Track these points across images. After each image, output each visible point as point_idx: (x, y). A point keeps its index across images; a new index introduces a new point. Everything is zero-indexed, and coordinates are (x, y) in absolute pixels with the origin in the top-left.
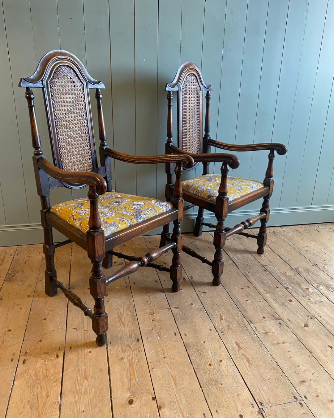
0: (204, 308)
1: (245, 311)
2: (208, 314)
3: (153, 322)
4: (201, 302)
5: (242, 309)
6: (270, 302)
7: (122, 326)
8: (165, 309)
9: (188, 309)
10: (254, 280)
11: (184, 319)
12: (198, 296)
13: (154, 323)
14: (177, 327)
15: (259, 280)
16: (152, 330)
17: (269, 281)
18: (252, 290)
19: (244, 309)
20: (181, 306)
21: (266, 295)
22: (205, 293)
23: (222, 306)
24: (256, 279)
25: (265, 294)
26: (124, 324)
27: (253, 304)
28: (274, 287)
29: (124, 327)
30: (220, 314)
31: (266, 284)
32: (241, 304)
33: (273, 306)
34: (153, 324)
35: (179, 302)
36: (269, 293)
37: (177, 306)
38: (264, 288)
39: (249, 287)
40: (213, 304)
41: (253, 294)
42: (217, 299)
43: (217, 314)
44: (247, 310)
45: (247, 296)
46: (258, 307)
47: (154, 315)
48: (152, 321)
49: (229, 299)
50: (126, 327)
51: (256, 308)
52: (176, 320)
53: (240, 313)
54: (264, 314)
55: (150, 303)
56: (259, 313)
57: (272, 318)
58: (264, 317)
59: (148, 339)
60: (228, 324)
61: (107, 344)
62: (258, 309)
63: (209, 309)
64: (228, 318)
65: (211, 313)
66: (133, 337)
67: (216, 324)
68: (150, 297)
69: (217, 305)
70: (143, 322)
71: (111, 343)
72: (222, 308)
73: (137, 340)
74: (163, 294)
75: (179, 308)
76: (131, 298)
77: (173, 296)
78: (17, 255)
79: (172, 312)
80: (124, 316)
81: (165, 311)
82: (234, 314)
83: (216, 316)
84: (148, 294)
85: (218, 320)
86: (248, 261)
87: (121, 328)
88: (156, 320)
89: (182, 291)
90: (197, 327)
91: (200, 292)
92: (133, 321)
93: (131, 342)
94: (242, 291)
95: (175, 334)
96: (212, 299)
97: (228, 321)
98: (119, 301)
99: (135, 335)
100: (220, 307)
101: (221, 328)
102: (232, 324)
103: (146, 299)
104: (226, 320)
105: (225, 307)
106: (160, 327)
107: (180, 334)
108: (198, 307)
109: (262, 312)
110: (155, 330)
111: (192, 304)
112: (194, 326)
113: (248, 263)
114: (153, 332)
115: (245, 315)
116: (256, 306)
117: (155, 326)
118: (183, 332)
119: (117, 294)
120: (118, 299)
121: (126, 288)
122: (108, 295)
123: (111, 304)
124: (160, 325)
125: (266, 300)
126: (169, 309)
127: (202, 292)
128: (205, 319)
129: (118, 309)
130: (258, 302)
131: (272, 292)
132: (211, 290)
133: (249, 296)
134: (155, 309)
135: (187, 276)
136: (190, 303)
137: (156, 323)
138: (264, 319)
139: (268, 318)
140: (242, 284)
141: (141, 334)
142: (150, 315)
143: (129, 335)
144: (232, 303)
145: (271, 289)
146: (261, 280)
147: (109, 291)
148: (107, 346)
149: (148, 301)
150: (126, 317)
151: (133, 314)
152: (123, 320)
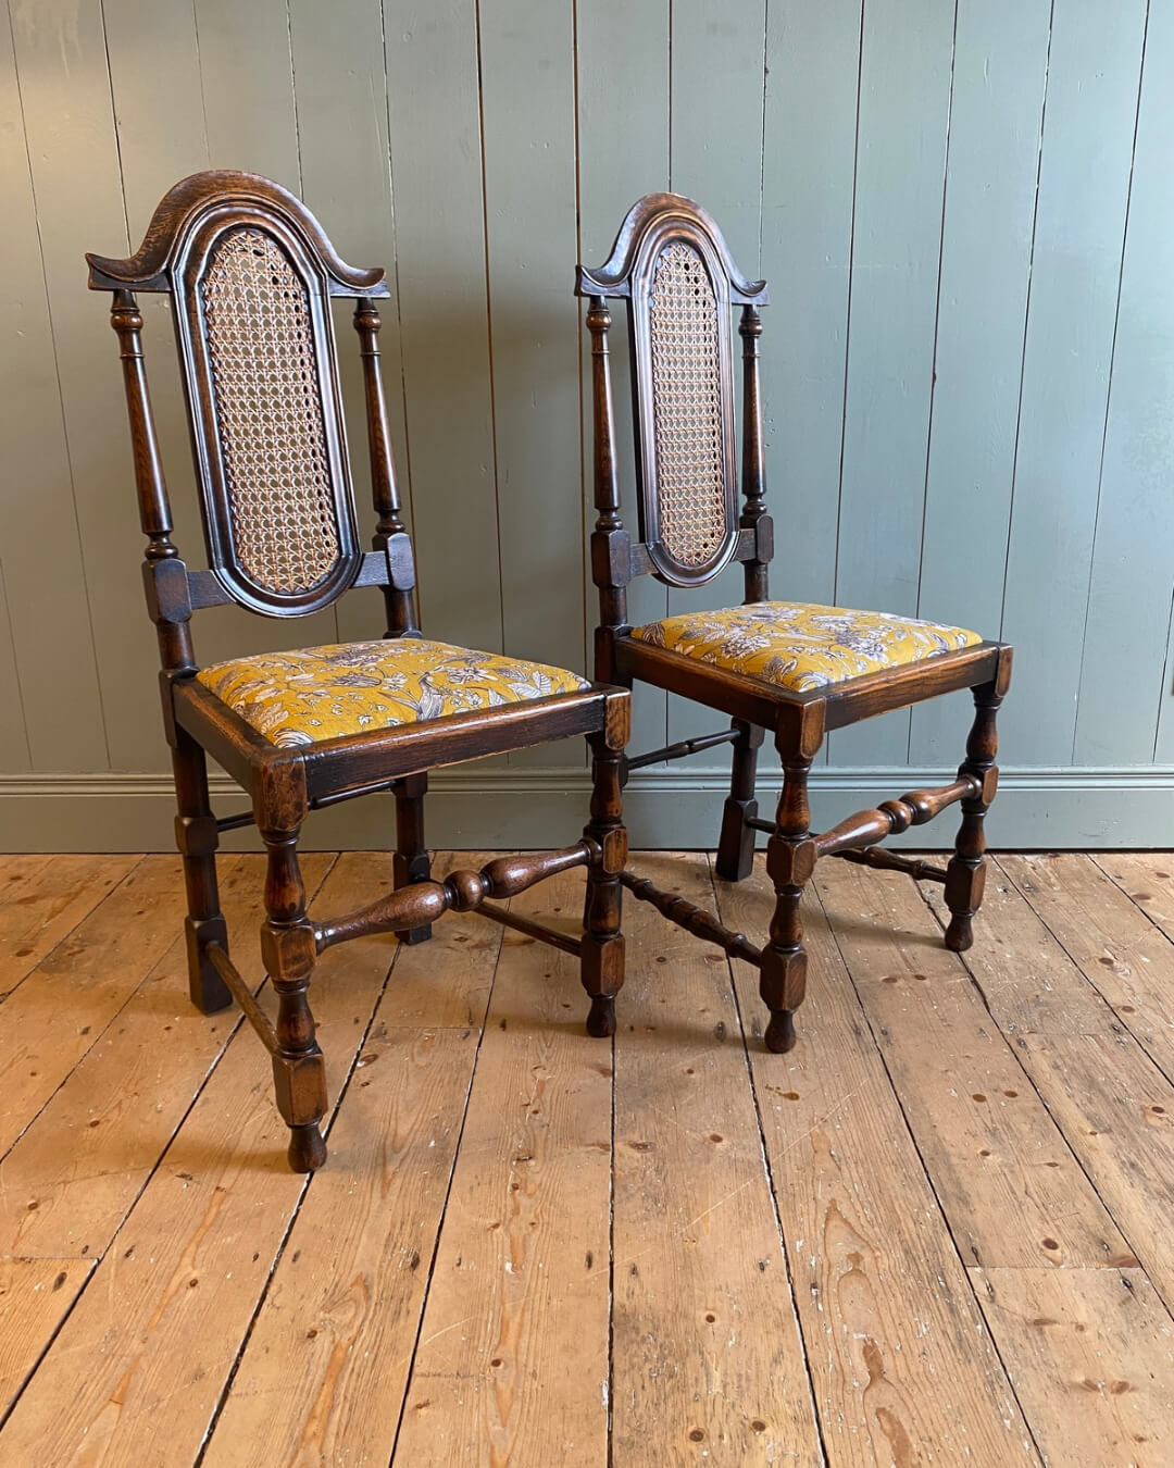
0: (768, 1163)
1: (964, 1200)
2: (774, 1193)
3: (513, 1194)
4: (762, 1136)
5: (949, 1187)
6: (1101, 1171)
7: (377, 1195)
8: (588, 1145)
9: (692, 1160)
10: (1047, 1069)
11: (656, 1201)
12: (757, 1107)
13: (514, 1198)
14: (612, 1229)
15: (1072, 1068)
16: (496, 1226)
17: (1124, 1077)
18: (1023, 1111)
19: (961, 1190)
20: (665, 1141)
21: (1091, 1138)
22: (794, 1097)
23: (856, 1163)
24: (1060, 1063)
25: (1084, 1134)
26: (386, 1184)
27: (1012, 1172)
28: (1142, 1108)
29: (383, 1197)
30: (833, 1201)
31: (1107, 1090)
32: (950, 1167)
33: (1111, 1196)
34: (509, 1201)
35: (660, 1122)
36: (1108, 1131)
37: (644, 1141)
38: (1091, 1109)
39: (1013, 1095)
40: (816, 1152)
41: (1026, 1128)
42: (840, 1133)
43: (819, 1197)
44: (974, 1199)
45: (993, 1135)
46: (1031, 1190)
47: (532, 1163)
48: (509, 1188)
49: (901, 1137)
50: (392, 1197)
51: (1020, 1193)
52: (616, 1196)
53: (933, 1206)
54: (1056, 1230)
55: (536, 1112)
56: (1030, 1219)
57: (1094, 1250)
58: (1051, 1244)
59: (459, 1265)
60: (857, 1248)
61: (277, 1262)
62: (1032, 1199)
63: (788, 1170)
64: (866, 1224)
65: (790, 1190)
66: (399, 1244)
67: (799, 1244)
68: (547, 1087)
69: (832, 1155)
70: (472, 1188)
71: (296, 1257)
72: (854, 1174)
73: (410, 1260)
74: (604, 1080)
75: (654, 1148)
76: (464, 1082)
77: (645, 1096)
78: (130, 883)
79: (615, 1161)
80: (405, 1150)
81: (583, 1155)
82: (903, 1205)
83: (812, 1204)
84: (539, 1074)
85: (812, 1223)
86: (1044, 981)
87: (367, 1199)
88: (531, 1188)
89: (693, 1076)
90: (699, 1245)
91: (773, 1092)
92: (431, 1178)
93: (381, 1266)
94: (973, 1110)
95: (590, 1260)
96: (820, 1127)
97: (859, 1236)
98: (410, 1088)
99: (413, 1237)
100: (843, 1167)
101: (813, 1263)
102: (878, 1253)
103: (525, 1095)
104: (852, 1228)
105: (869, 1172)
106: (534, 1221)
107: (612, 1264)
108: (740, 1154)
109: (1048, 1218)
110: (507, 1230)
111: (717, 1139)
112: (690, 1235)
113: (1042, 989)
114: (495, 1239)
115: (954, 1220)
116: (1026, 1186)
117: (516, 1211)
118: (628, 1259)
119: (417, 1059)
120: (411, 1080)
121: (464, 1038)
122: (378, 1061)
123: (374, 1097)
124: (539, 1210)
125: (1082, 1162)
126: (604, 1146)
127: (780, 1094)
128: (753, 1214)
129: (393, 1122)
130: (1040, 1165)
131: (1128, 1129)
132: (826, 1089)
133: (1004, 1137)
134: (546, 1139)
135: (738, 1020)
136: (712, 1132)
137: (524, 1201)
138: (1050, 1252)
139: (1067, 1252)
140: (984, 1077)
141: (438, 1237)
142: (514, 1163)
143: (386, 1235)
144: (910, 1155)
145: (1123, 1116)
146: (1082, 1071)
147: (389, 1044)
148: (275, 1268)
149: (528, 1105)
150: (409, 1159)
151: (445, 1147)
152: (390, 1168)
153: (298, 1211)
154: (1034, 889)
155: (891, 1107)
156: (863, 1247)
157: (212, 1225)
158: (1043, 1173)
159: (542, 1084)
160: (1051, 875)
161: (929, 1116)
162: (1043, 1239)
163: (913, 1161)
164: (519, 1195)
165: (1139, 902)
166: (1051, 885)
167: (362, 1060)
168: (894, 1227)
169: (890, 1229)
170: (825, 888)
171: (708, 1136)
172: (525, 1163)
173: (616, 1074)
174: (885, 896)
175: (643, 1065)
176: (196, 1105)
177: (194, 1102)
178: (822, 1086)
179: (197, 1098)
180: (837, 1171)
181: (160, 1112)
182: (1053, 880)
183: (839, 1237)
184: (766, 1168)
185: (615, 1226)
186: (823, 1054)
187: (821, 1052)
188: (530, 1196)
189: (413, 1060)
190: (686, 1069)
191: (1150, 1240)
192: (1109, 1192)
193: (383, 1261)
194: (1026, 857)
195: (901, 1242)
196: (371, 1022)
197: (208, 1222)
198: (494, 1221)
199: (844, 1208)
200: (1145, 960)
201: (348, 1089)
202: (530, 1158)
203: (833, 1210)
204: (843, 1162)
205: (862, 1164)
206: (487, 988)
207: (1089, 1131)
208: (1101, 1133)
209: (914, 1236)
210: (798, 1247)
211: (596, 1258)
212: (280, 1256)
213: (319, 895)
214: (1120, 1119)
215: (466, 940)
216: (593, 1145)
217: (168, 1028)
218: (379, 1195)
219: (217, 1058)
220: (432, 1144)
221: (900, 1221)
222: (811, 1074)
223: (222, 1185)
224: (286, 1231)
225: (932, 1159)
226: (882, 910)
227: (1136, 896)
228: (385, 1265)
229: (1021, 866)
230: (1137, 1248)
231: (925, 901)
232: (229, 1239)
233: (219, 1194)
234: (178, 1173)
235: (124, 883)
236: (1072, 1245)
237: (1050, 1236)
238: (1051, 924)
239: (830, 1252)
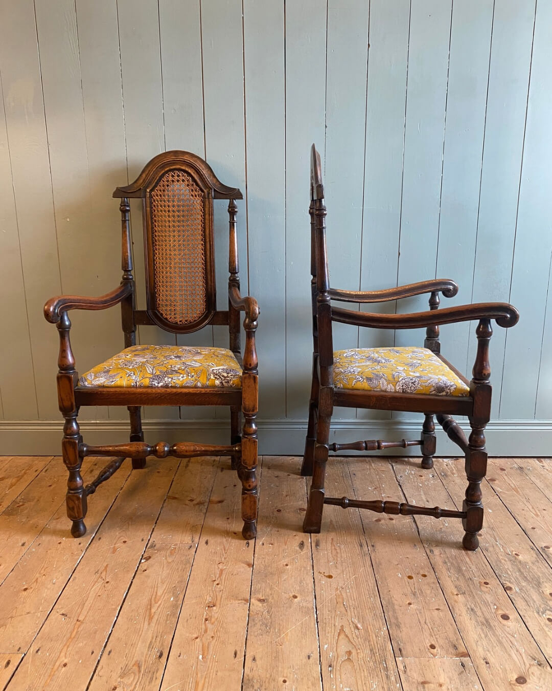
0: (316, 608)
1: (398, 626)
2: (317, 622)
3: (205, 622)
4: (315, 596)
5: (393, 620)
6: (459, 612)
7: (146, 623)
8: (239, 600)
9: (283, 607)
10: (441, 563)
11: (266, 626)
12: (314, 582)
13: (205, 625)
14: (246, 639)
15: (452, 563)
16: (197, 638)
17: (473, 567)
18: (428, 584)
19: (398, 622)
20: (273, 598)
21: (456, 597)
22: (330, 577)
23: (354, 608)
24: (447, 560)
25: (453, 594)
26: (151, 618)
27: (420, 613)
28: (480, 583)
29: (149, 624)
30: (342, 626)
31: (466, 574)
32: (394, 611)
33: (461, 624)
34: (203, 626)
35: (271, 589)
36: (464, 593)
37: (263, 598)
38: (458, 583)
39: (425, 576)
40: (337, 603)
41: (428, 592)
42: (349, 594)
43: (337, 624)
44: (402, 626)
45: (414, 595)
46: (427, 621)
47: (214, 608)
48: (204, 620)
49: (375, 596)
50: (153, 624)
51: (423, 622)
52: (249, 624)
53: (385, 629)
54: (435, 640)
55: (218, 584)
56: (426, 635)
57: (452, 650)
58: (433, 647)
59: (179, 656)
60: (350, 649)
61: (102, 655)
62: (427, 625)
63: (325, 613)
64: (355, 637)
65: (324, 621)
66: (154, 647)
67: (326, 646)
68: (223, 572)
69: (344, 605)
70: (188, 620)
71: (110, 652)
72: (353, 614)
73: (158, 654)
74: (249, 569)
75: (267, 602)
76: (188, 569)
77: (266, 576)
78: (46, 471)
79: (251, 608)
80: (159, 602)
81: (237, 604)
82: (372, 628)
83: (333, 628)
84: (221, 566)
85: (332, 637)
86: (445, 521)
87: (142, 625)
88: (213, 620)
89: (288, 567)
90: (283, 646)
91: (322, 575)
92: (170, 615)
93: (146, 657)
94: (407, 583)
95: (235, 654)
96: (340, 591)
97: (352, 643)
98: (164, 572)
99: (160, 644)
100: (348, 610)
101: (331, 655)
102: (359, 651)
103: (214, 576)
104: (349, 639)
105: (359, 613)
106: (213, 635)
107: (245, 656)
108: (304, 604)
109: (433, 635)
110: (201, 640)
111: (295, 597)
112: (280, 643)
113: (444, 525)
114: (196, 644)
115: (393, 635)
116: (426, 620)
117: (206, 631)
118: (252, 653)
119: (168, 559)
120: (165, 568)
121: (189, 549)
122: (151, 559)
123: (148, 577)
124: (215, 631)
125: (451, 608)
126: (246, 600)
127: (325, 575)
128: (307, 632)
129: (156, 589)
130: (433, 609)
131: (472, 593)
132: (345, 573)
133: (419, 595)
134: (222, 596)
135: (310, 540)
136: (293, 594)
137: (209, 626)
138: (432, 650)
139: (439, 650)
140: (414, 568)
141: (172, 643)
142: (207, 608)
143: (149, 642)
144: (378, 604)
145: (471, 587)
146: (456, 565)
147: (156, 551)
148: (101, 658)
149: (215, 581)
150: (161, 606)
151: (177, 601)
152: (153, 610)
153: (112, 630)
154: (446, 475)
155: (372, 581)
156: (353, 648)
157: (74, 638)
158: (433, 613)
159: (222, 571)
160: (454, 469)
161: (388, 586)
162: (430, 644)
163: (379, 608)
164: (208, 623)
165: (491, 483)
166: (453, 474)
167: (144, 559)
168: (367, 639)
169: (365, 640)
170: (354, 475)
171: (291, 595)
172: (211, 608)
173: (254, 566)
174: (380, 479)
175: (266, 562)
176: (70, 581)
177: (70, 579)
178: (343, 572)
179: (71, 577)
180: (345, 612)
181: (54, 584)
182: (454, 471)
183: (343, 641)
184: (315, 610)
185: (248, 638)
186: (345, 556)
187: (344, 555)
188: (213, 624)
189: (166, 559)
190: (285, 563)
191: (475, 645)
192: (460, 622)
193: (146, 655)
194: (444, 460)
195: (369, 646)
196: (149, 540)
197: (73, 636)
198: (195, 636)
199: (347, 630)
200: (490, 511)
201: (137, 573)
202: (214, 606)
203: (342, 629)
204: (349, 608)
205: (357, 609)
206: (201, 524)
207: (455, 593)
208: (461, 594)
209: (375, 642)
210: (325, 648)
211: (238, 653)
212: (103, 652)
213: (130, 477)
214: (470, 588)
215: (193, 500)
216: (241, 600)
217: (60, 543)
218: (148, 623)
219: (81, 557)
220: (172, 599)
221: (369, 636)
222: (339, 566)
223: (80, 619)
224: (106, 640)
225: (387, 606)
226: (378, 486)
227: (489, 479)
228: (148, 657)
229: (441, 464)
230: (469, 648)
231: (397, 481)
232: (81, 644)
233: (78, 623)
234: (61, 613)
235: (44, 470)
236: (442, 647)
237: (433, 643)
238: (451, 493)
239: (338, 650)
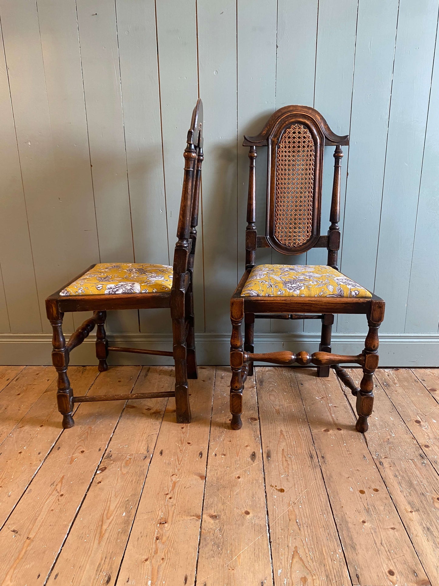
0: (269, 526)
1: (354, 548)
2: (270, 542)
3: (156, 542)
4: (267, 511)
5: (348, 541)
6: (415, 533)
7: (96, 542)
8: (191, 516)
9: (236, 524)
10: (392, 477)
11: (218, 547)
12: (266, 496)
13: (156, 545)
14: (197, 562)
15: (403, 477)
16: (146, 560)
17: (425, 481)
18: (381, 499)
19: (353, 543)
20: (225, 514)
21: (410, 514)
22: (282, 491)
23: (307, 527)
24: (397, 474)
25: (407, 512)
26: (101, 536)
27: (375, 532)
28: (433, 498)
29: (99, 543)
30: (296, 547)
31: (417, 488)
32: (348, 529)
33: (418, 546)
34: (154, 546)
35: (223, 504)
36: (418, 510)
37: (216, 514)
38: (410, 498)
39: (377, 490)
40: (290, 520)
41: (382, 508)
42: (301, 510)
43: (290, 545)
44: (358, 547)
45: (368, 512)
46: (383, 542)
47: (166, 525)
48: (155, 539)
49: (327, 512)
50: (103, 543)
51: (378, 544)
52: (201, 544)
53: (340, 551)
54: (394, 564)
55: (170, 498)
56: (382, 558)
57: (411, 576)
58: (391, 573)
59: (128, 581)
60: (305, 574)
61: (48, 579)
62: (384, 547)
63: (277, 531)
64: (310, 561)
65: (277, 541)
66: (103, 570)
67: (280, 571)
68: (176, 485)
69: (297, 522)
70: (138, 538)
71: (57, 575)
72: (306, 532)
73: (106, 579)
74: (201, 481)
75: (220, 518)
76: (142, 481)
77: (218, 490)
78: (17, 380)
79: (203, 525)
80: (112, 518)
81: (189, 521)
82: (327, 550)
83: (286, 549)
84: (174, 478)
85: (286, 560)
86: (391, 432)
87: (92, 544)
88: (164, 538)
89: (240, 480)
90: (235, 571)
91: (273, 488)
92: (122, 533)
93: (93, 582)
94: (359, 498)
95: (186, 579)
96: (292, 507)
97: (306, 567)
98: (118, 484)
99: (109, 566)
100: (302, 529)
101: (285, 583)
102: (314, 577)
103: (167, 489)
104: (303, 562)
105: (313, 532)
106: (164, 557)
107: (195, 582)
108: (257, 521)
109: (390, 558)
110: (151, 562)
111: (247, 513)
112: (232, 567)
113: (390, 435)
114: (145, 567)
115: (349, 559)
116: (381, 541)
117: (156, 552)
118: (203, 579)
119: (123, 469)
120: (119, 480)
121: (144, 459)
122: (106, 470)
123: (102, 489)
124: (166, 552)
125: (406, 527)
126: (198, 517)
127: (276, 489)
128: (260, 554)
129: (109, 503)
130: (388, 529)
131: (426, 509)
132: (296, 486)
133: (372, 512)
134: (174, 512)
135: (261, 450)
136: (246, 509)
137: (160, 546)
138: (391, 577)
139: (398, 577)
140: (365, 481)
141: (121, 566)
142: (158, 525)
143: (98, 564)
144: (331, 522)
145: (425, 502)
146: (407, 479)
147: (112, 462)
148: (46, 582)
149: (167, 494)
150: (113, 522)
151: (129, 517)
152: (105, 527)
153: (61, 550)
154: (388, 385)
155: (324, 496)
156: (308, 574)
157: (22, 558)
158: (388, 532)
159: (175, 484)
160: (395, 379)
161: (340, 501)
162: (388, 570)
163: (332, 526)
164: (159, 543)
165: (432, 393)
166: (395, 384)
167: (100, 470)
168: (322, 563)
169: (320, 564)
170: (302, 384)
171: (244, 511)
172: (163, 525)
173: (207, 479)
174: (326, 388)
175: (219, 474)
176: (25, 493)
177: (25, 491)
178: (295, 485)
179: (26, 489)
180: (299, 531)
181: (9, 496)
182: (396, 381)
183: (297, 566)
184: (268, 529)
185: (199, 560)
186: (296, 468)
187: (295, 467)
188: (163, 543)
189: (121, 470)
190: (238, 476)
191: (435, 570)
192: (417, 544)
193: (94, 579)
194: (386, 370)
195: (325, 571)
196: (106, 450)
197: (21, 556)
198: (146, 557)
199: (301, 551)
200: (434, 421)
201: (92, 485)
202: (166, 523)
203: (296, 552)
204: (302, 526)
205: (310, 527)
206: (156, 434)
207: (410, 510)
208: (415, 511)
209: (331, 567)
210: (279, 573)
211: (189, 578)
212: (49, 576)
213: (93, 386)
214: (423, 504)
215: (150, 409)
216: (193, 516)
217: (20, 453)
218: (98, 542)
219: (39, 468)
220: (124, 514)
221: (325, 559)
222: (290, 478)
223: (30, 537)
224: (54, 562)
225: (341, 525)
226: (325, 396)
227: (430, 389)
228: (95, 582)
229: (383, 375)
230: (429, 575)
231: (343, 391)
232: (28, 566)
233: (28, 541)
234: (12, 529)
235: (15, 379)
236: (401, 573)
237: (392, 568)
238: (395, 403)
239: (293, 576)
